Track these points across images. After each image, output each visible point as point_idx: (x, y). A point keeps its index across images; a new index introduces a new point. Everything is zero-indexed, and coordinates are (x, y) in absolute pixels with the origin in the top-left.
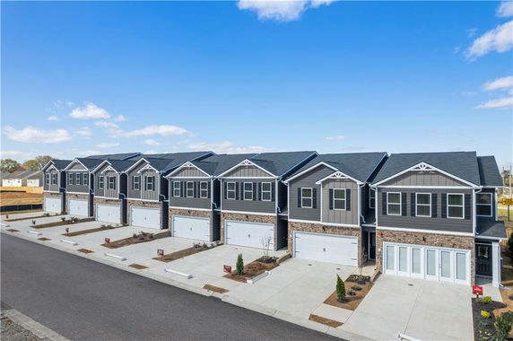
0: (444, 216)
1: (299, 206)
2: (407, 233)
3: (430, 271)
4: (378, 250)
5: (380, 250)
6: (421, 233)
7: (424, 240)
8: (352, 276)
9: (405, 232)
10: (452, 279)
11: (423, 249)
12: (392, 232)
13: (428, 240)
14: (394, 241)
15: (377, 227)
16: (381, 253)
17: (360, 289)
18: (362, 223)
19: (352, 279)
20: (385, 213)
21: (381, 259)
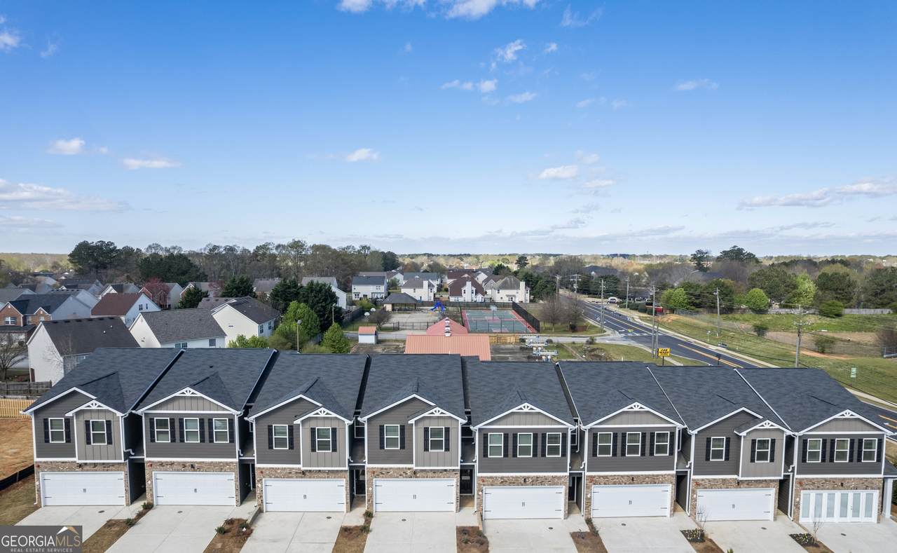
0: (859, 460)
2: (826, 480)
3: (843, 514)
6: (839, 479)
7: (842, 484)
10: (862, 518)
11: (838, 494)
13: (846, 484)
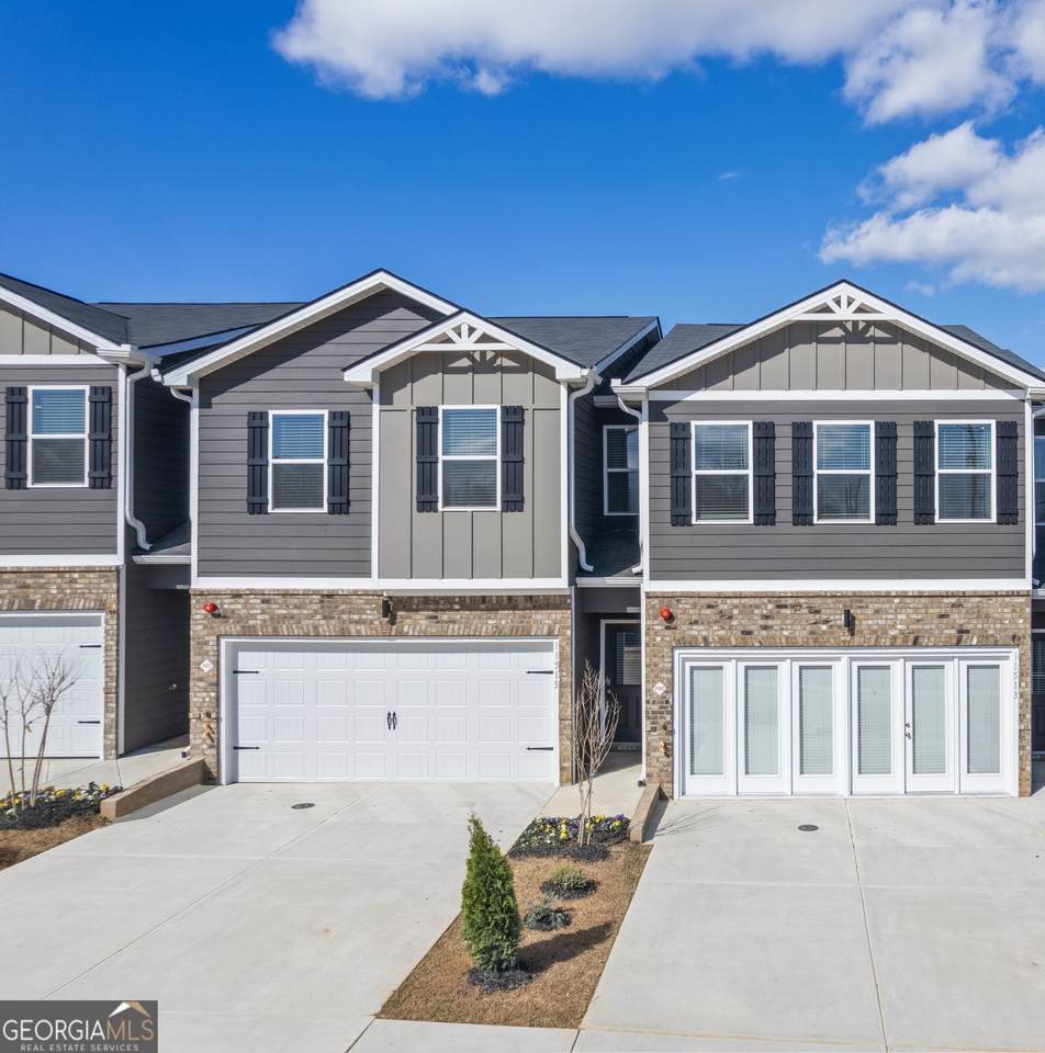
0: (923, 515)
1: (257, 507)
2: (779, 600)
4: (651, 691)
5: (659, 689)
6: (834, 596)
8: (537, 828)
9: (771, 596)
10: (953, 778)
11: (841, 667)
12: (711, 601)
13: (864, 623)
14: (724, 643)
15: (648, 586)
16: (666, 704)
17: (587, 888)
18: (576, 571)
19: (538, 841)
20: (680, 518)
21: (668, 729)
